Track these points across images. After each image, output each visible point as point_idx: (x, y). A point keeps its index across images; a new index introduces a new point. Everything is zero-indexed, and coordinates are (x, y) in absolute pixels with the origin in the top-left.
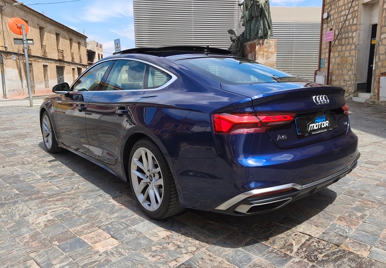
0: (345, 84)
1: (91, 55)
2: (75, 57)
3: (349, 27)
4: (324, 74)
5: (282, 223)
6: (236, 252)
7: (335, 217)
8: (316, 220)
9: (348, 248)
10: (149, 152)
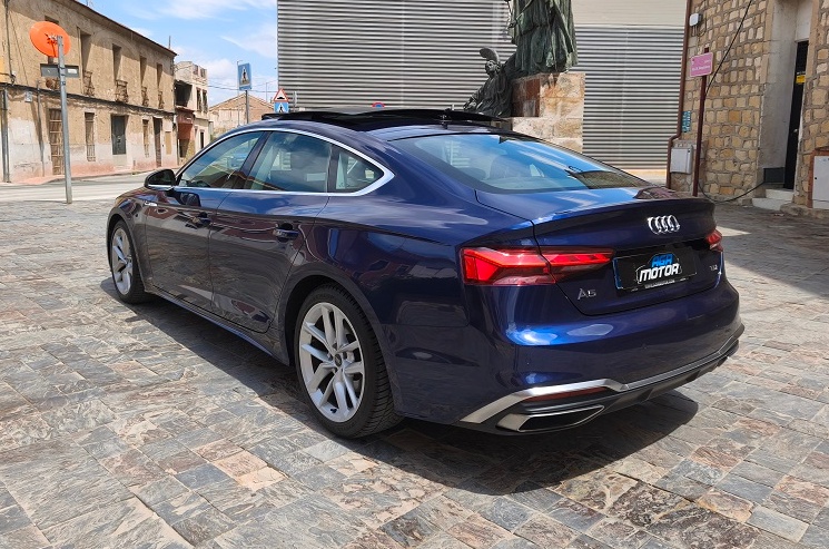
0: (736, 169)
1: (182, 91)
2: (149, 96)
3: (747, 46)
4: (689, 146)
5: (586, 456)
6: (499, 502)
7: (691, 449)
8: (652, 453)
9: (710, 504)
10: (337, 311)
